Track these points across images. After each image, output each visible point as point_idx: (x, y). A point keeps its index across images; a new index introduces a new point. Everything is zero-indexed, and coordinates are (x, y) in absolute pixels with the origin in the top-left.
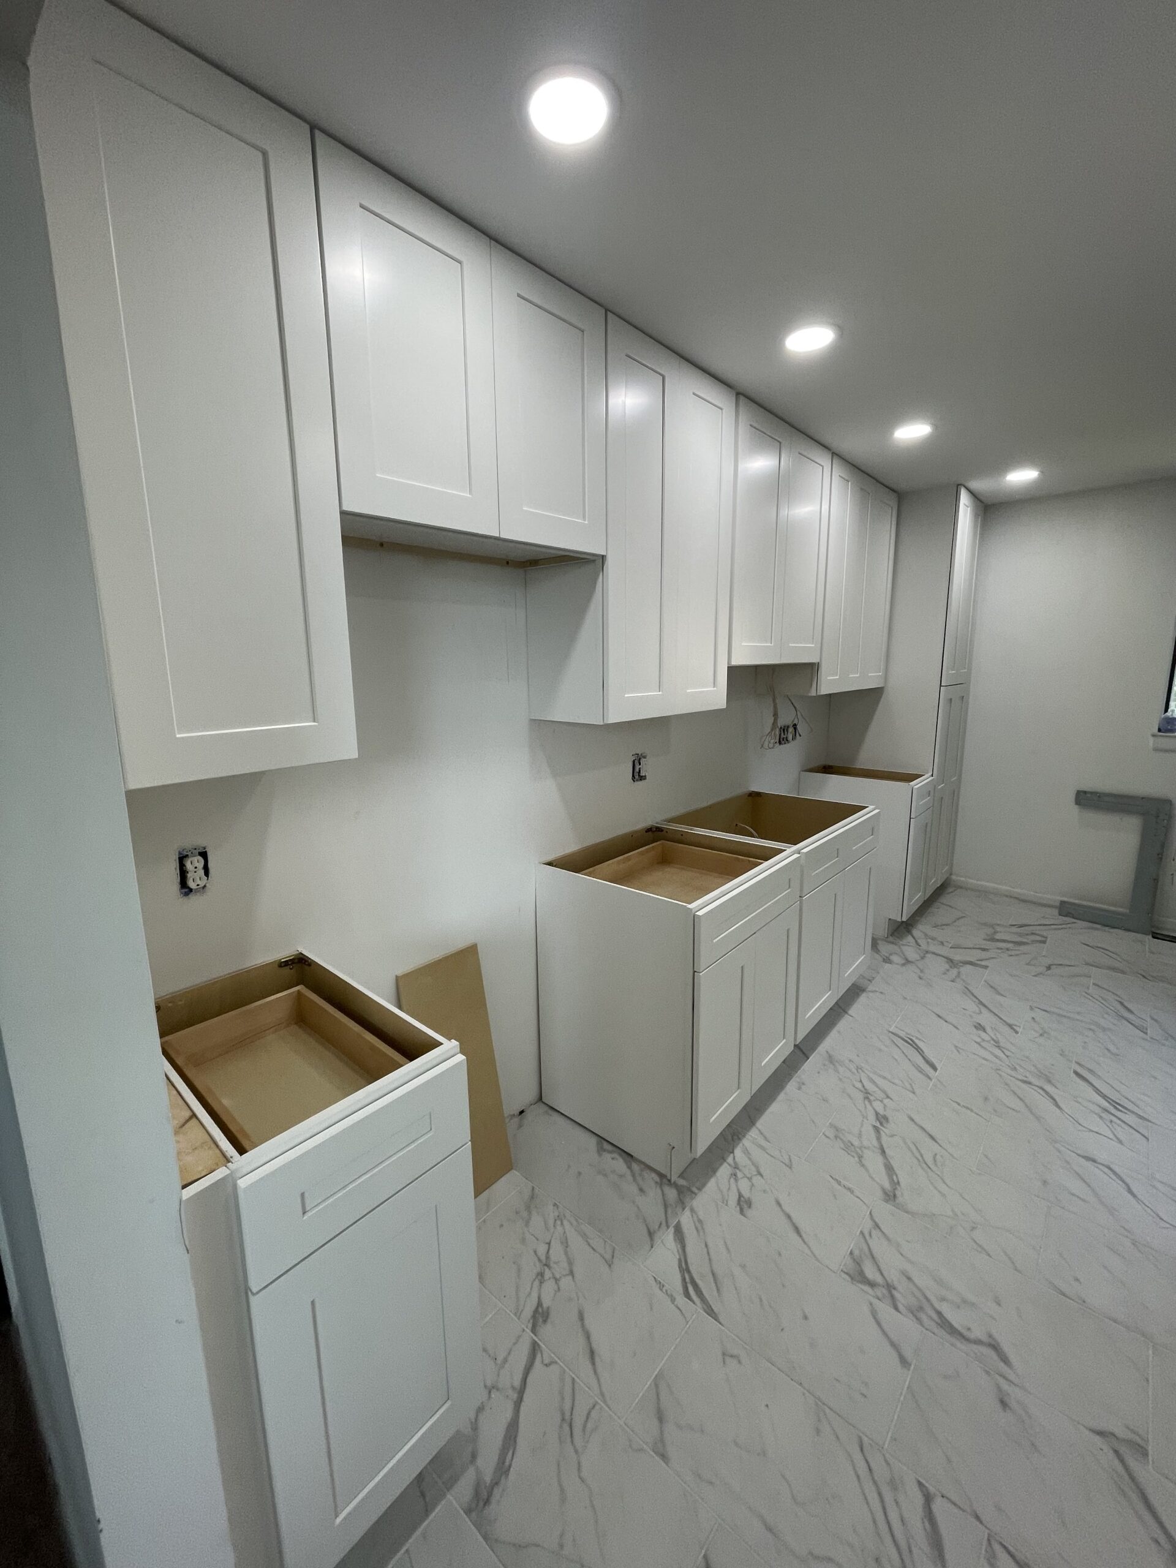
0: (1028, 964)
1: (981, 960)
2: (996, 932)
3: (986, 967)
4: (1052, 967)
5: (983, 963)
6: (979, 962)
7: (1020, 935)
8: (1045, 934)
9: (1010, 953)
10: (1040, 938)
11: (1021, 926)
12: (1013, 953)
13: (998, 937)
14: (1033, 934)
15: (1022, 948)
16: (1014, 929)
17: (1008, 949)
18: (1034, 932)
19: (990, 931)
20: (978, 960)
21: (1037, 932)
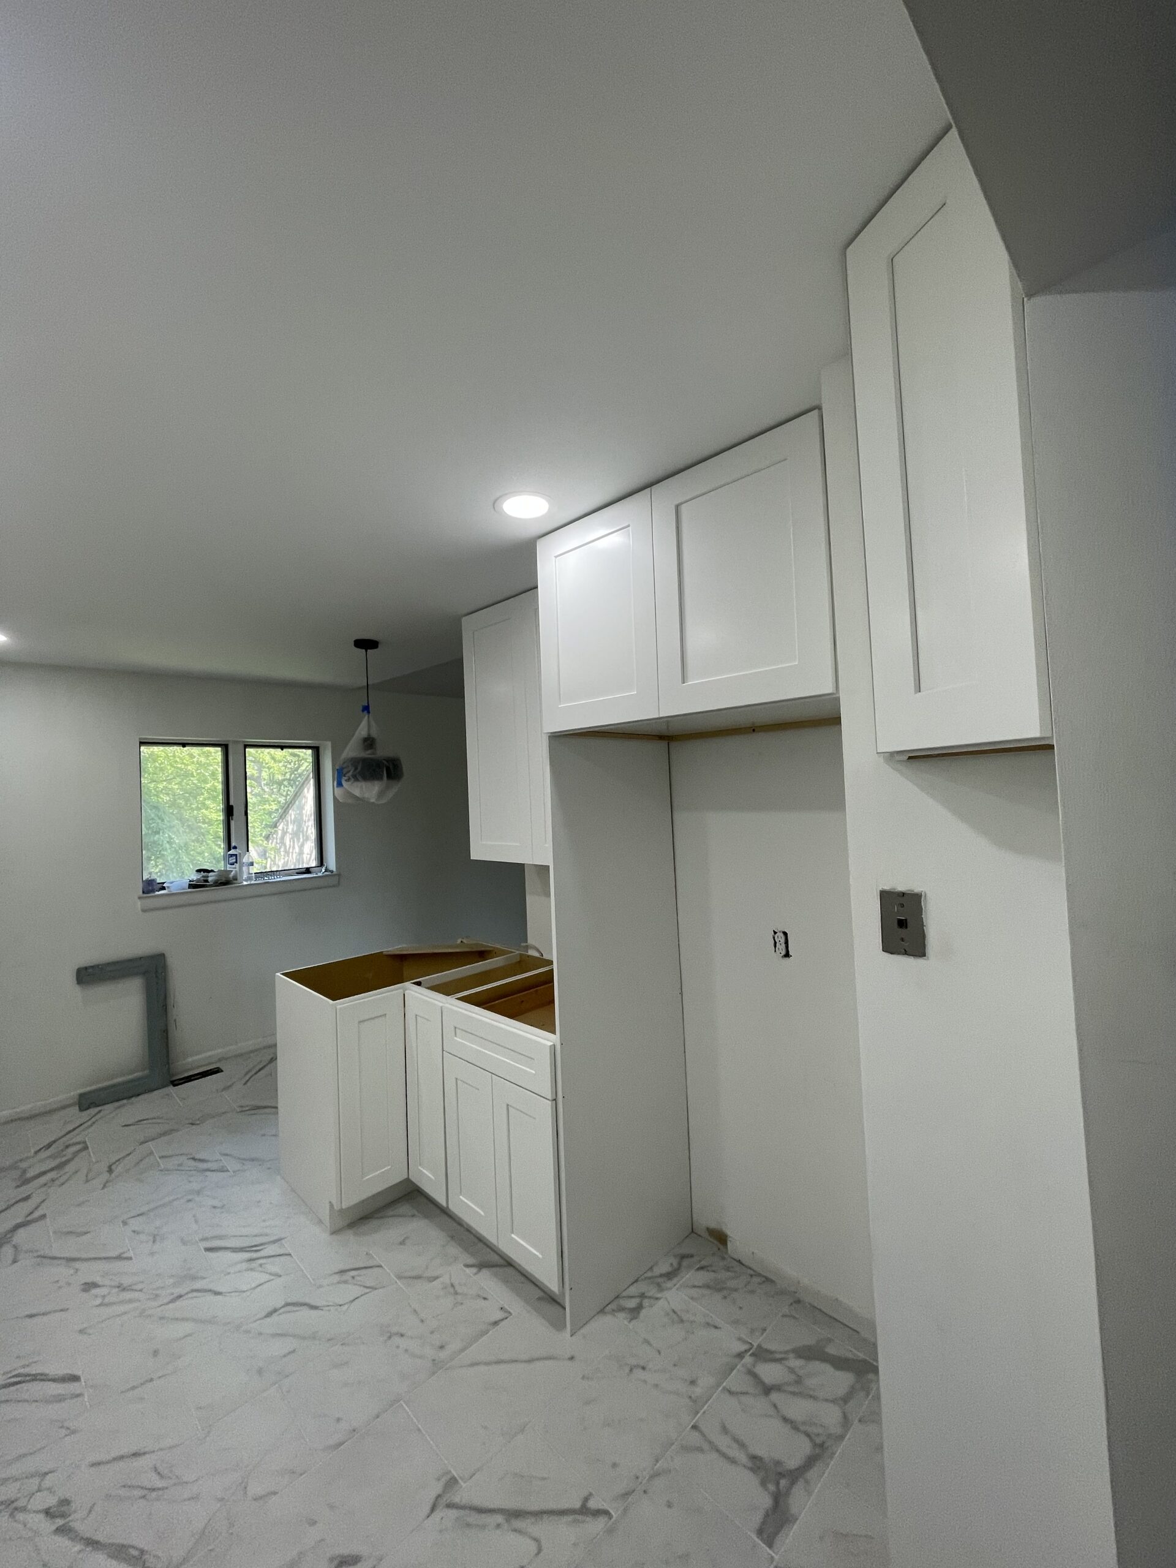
0: (87, 1181)
1: (31, 1213)
2: (24, 1171)
3: (44, 1216)
4: (113, 1167)
5: (36, 1214)
6: (29, 1218)
7: (53, 1157)
8: (78, 1139)
9: (57, 1182)
10: (78, 1147)
11: (49, 1146)
12: (62, 1180)
13: (30, 1174)
14: (67, 1147)
15: (67, 1168)
16: (43, 1155)
17: (53, 1180)
18: (67, 1143)
19: (16, 1174)
20: (27, 1216)
21: (71, 1142)
